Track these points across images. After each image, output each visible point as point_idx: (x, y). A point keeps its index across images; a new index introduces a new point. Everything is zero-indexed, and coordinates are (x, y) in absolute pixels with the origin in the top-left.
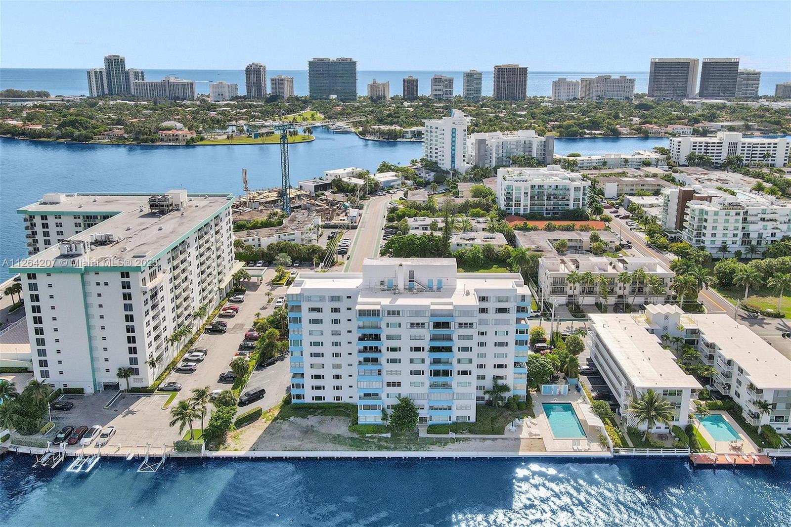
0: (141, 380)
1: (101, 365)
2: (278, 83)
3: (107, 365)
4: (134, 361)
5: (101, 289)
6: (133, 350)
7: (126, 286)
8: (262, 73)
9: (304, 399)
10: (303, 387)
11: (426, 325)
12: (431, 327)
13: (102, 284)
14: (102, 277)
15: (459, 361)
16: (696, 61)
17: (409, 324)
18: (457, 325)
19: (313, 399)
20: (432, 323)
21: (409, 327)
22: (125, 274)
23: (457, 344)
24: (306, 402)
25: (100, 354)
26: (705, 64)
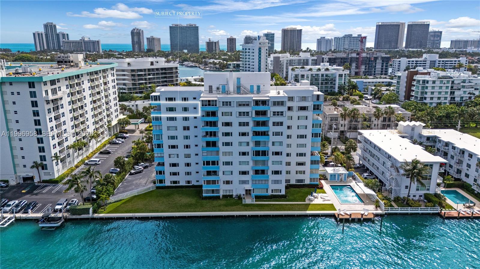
0: (49, 174)
1: (19, 161)
2: (151, 40)
3: (24, 162)
4: (43, 158)
5: (15, 98)
6: (42, 150)
7: (33, 94)
8: (141, 34)
9: (164, 183)
10: (164, 174)
11: (250, 114)
12: (254, 115)
13: (16, 94)
14: (15, 88)
15: (273, 144)
16: (403, 24)
17: (238, 114)
18: (272, 113)
19: (171, 184)
20: (254, 111)
21: (238, 115)
22: (31, 85)
23: (272, 129)
24: (166, 185)
25: (18, 153)
26: (409, 25)
